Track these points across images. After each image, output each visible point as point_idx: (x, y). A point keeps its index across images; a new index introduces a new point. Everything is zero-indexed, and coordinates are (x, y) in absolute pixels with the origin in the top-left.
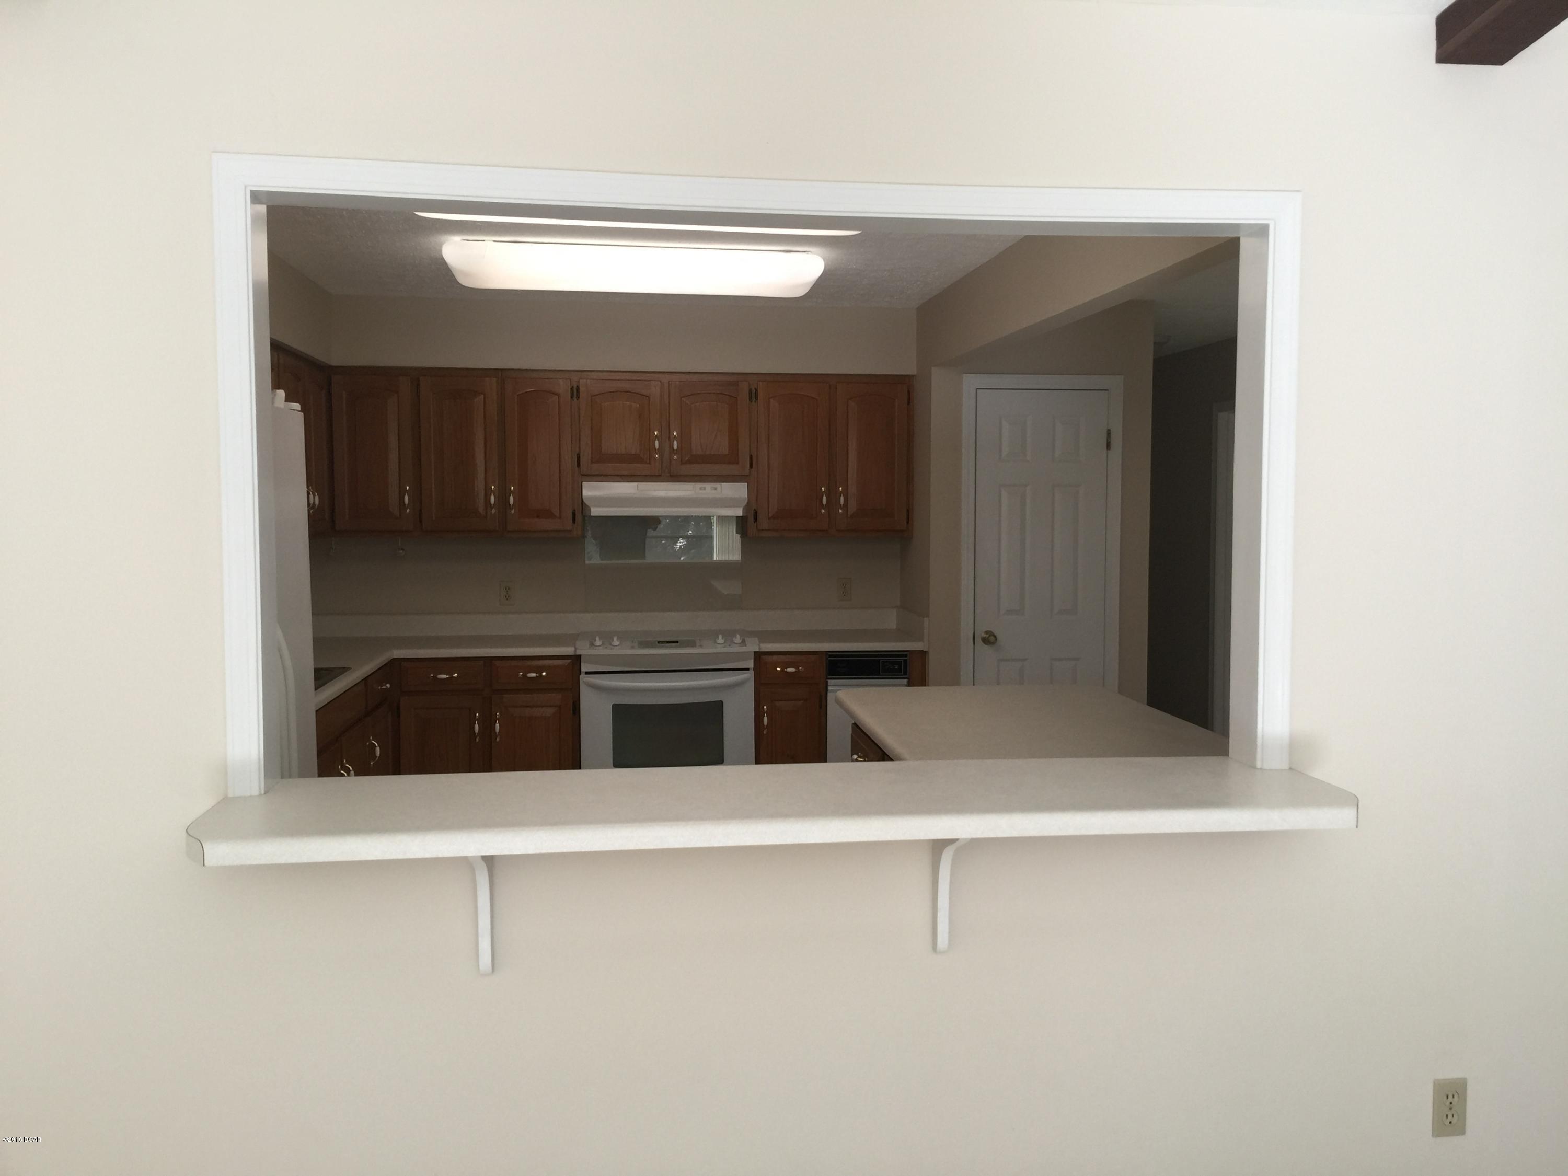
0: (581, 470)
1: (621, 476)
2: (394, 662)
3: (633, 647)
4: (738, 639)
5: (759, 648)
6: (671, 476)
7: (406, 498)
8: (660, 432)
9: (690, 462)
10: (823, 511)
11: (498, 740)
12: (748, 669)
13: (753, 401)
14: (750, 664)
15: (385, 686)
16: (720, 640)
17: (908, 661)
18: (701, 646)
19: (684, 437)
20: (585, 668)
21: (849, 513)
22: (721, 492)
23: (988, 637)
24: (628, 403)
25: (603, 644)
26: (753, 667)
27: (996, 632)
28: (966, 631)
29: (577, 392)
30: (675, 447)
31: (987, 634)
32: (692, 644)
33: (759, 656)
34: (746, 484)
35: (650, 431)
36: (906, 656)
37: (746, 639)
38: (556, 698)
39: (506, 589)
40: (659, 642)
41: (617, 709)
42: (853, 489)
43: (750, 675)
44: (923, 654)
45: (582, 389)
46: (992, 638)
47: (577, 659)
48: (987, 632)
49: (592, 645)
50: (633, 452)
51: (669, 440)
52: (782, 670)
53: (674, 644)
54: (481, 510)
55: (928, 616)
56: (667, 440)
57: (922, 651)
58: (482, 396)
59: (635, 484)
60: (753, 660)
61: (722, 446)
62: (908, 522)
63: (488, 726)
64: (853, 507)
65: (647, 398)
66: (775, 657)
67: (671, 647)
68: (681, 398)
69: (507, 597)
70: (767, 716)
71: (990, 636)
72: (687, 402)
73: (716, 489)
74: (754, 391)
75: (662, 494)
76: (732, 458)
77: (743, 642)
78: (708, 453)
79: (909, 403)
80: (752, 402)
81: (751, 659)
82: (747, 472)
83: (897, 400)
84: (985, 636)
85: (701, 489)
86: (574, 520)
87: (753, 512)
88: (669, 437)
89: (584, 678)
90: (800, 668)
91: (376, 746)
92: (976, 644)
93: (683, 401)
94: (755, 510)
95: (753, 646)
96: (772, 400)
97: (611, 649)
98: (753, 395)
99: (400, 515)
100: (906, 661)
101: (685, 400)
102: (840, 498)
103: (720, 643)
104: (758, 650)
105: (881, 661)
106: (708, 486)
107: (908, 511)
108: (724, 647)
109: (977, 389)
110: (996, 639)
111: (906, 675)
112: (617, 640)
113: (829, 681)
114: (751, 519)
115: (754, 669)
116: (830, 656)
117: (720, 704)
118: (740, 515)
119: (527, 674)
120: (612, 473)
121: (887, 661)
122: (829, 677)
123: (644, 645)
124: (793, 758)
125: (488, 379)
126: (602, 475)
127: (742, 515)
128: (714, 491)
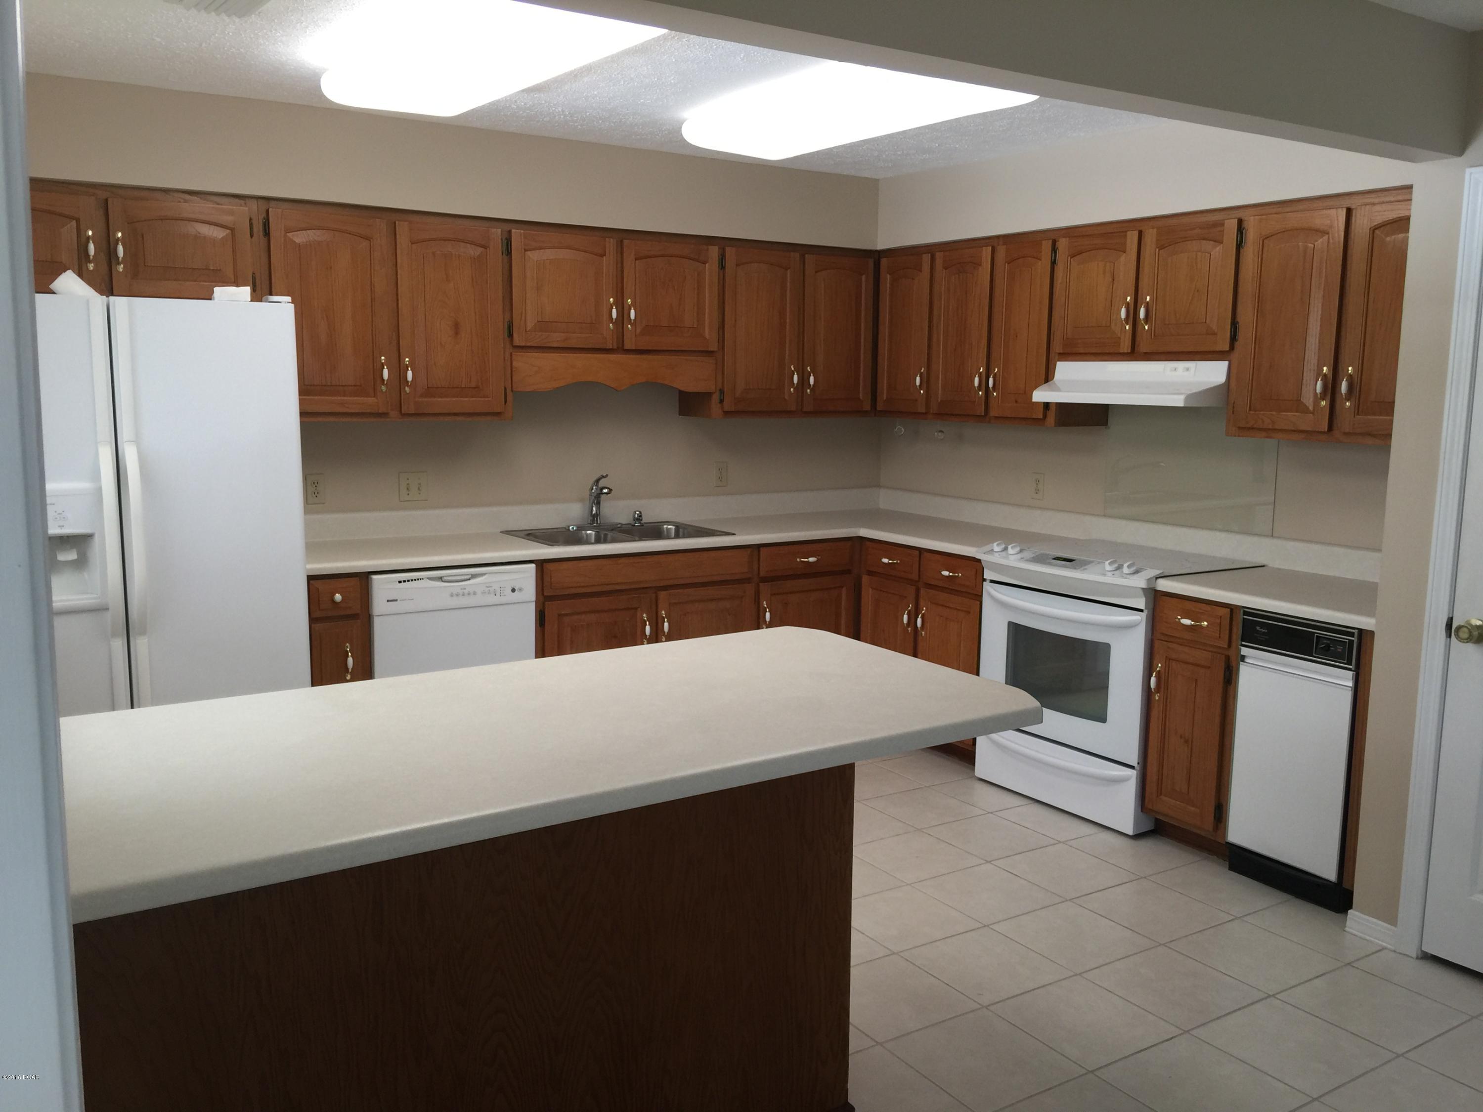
1: (1109, 354)
2: (859, 540)
3: (1028, 560)
4: (1126, 568)
7: (918, 379)
8: (1136, 297)
9: (1162, 334)
10: (1323, 403)
11: (923, 635)
12: (1139, 610)
14: (1141, 603)
15: (807, 559)
16: (1108, 566)
20: (988, 574)
21: (1361, 408)
25: (1002, 550)
26: (1146, 609)
32: (1083, 566)
33: (1152, 595)
34: (1229, 365)
36: (1353, 635)
40: (1055, 559)
41: (1011, 626)
43: (1141, 619)
45: (1061, 251)
47: (981, 564)
49: (992, 549)
50: (1104, 324)
52: (1180, 621)
53: (1068, 563)
58: (980, 268)
60: (1146, 599)
61: (1199, 311)
67: (1060, 566)
69: (1037, 491)
70: (1156, 676)
72: (1164, 255)
73: (1188, 369)
77: (1136, 573)
78: (1181, 322)
80: (1241, 247)
85: (1171, 369)
86: (1046, 407)
89: (987, 586)
90: (1207, 623)
92: (1450, 638)
96: (1266, 243)
97: (1007, 558)
99: (913, 398)
100: (1352, 643)
101: (1162, 253)
103: (1108, 570)
105: (1316, 635)
106: (1180, 365)
111: (1351, 665)
112: (1013, 548)
113: (1245, 649)
114: (1230, 411)
115: (1147, 612)
116: (1246, 613)
117: (1107, 647)
118: (1182, 405)
119: (942, 571)
120: (1082, 351)
121: (1327, 638)
122: (1243, 643)
123: (1039, 559)
124: (1186, 742)
125: (984, 248)
126: (1076, 354)
127: (1186, 405)
128: (1186, 373)
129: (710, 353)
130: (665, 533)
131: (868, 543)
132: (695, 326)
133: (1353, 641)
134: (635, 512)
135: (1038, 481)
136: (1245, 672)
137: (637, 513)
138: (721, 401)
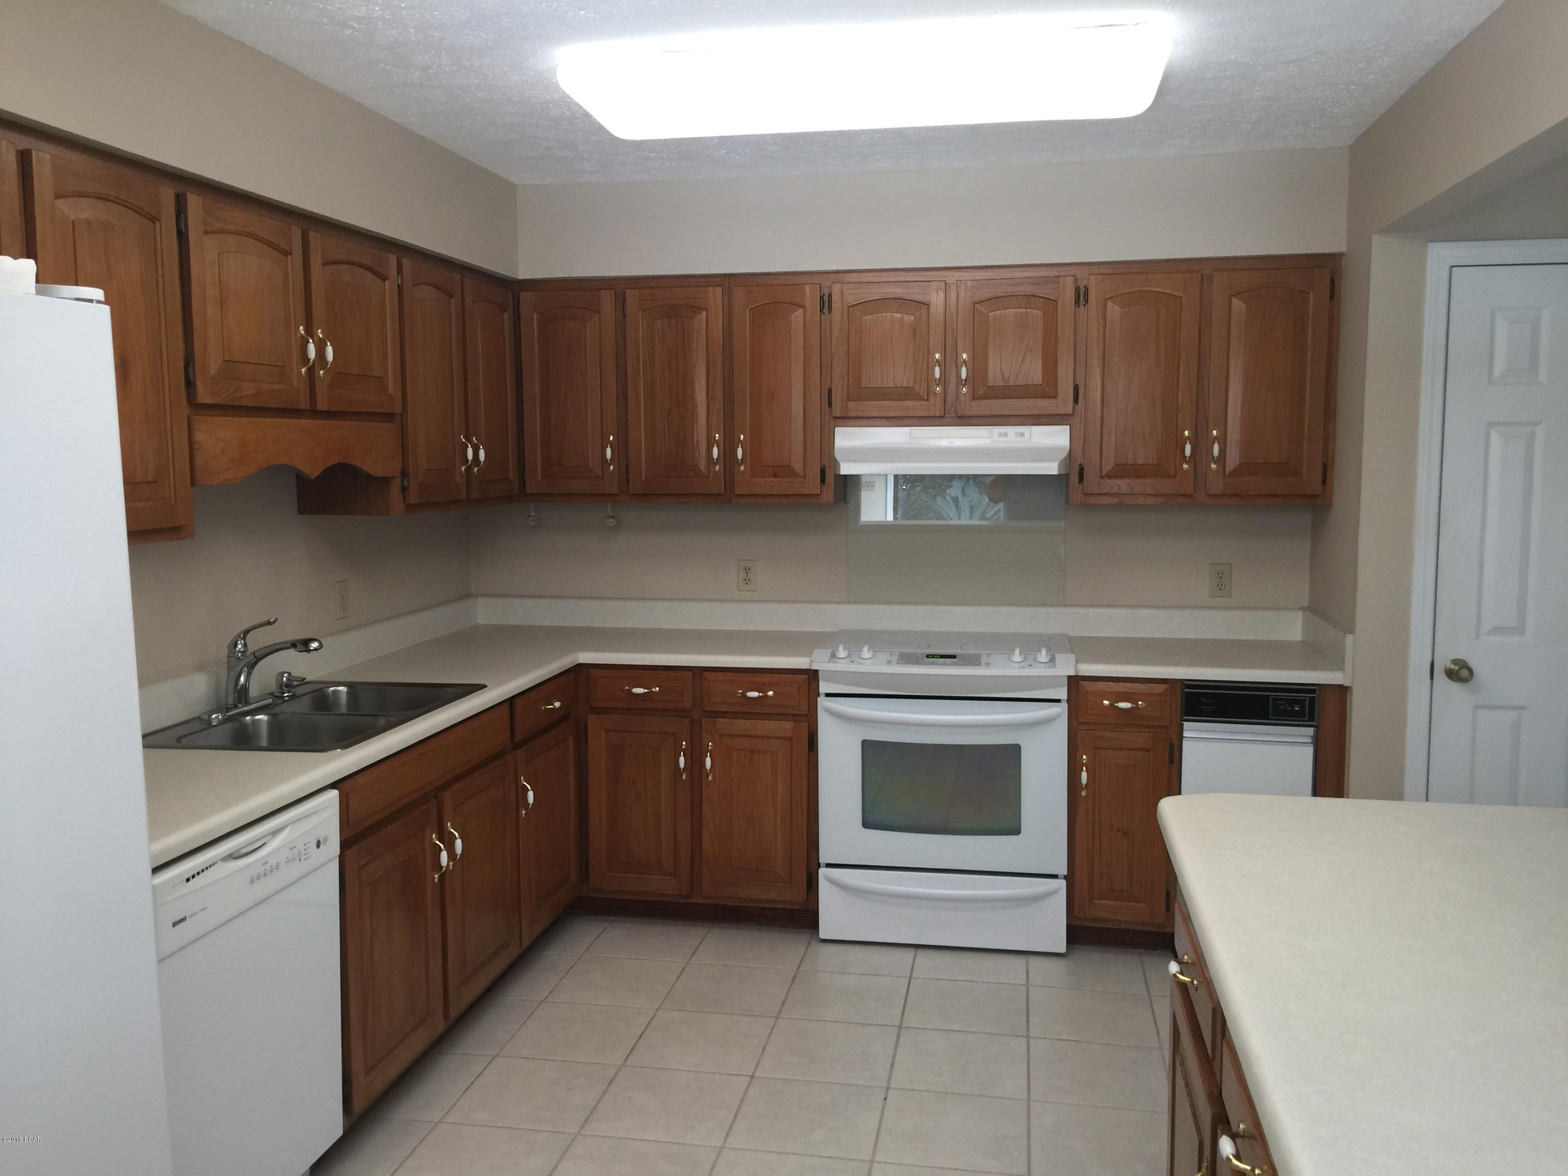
0: (833, 411)
1: (888, 418)
2: (580, 669)
3: (889, 662)
4: (1043, 656)
5: (1076, 670)
6: (959, 417)
7: (609, 451)
8: (944, 355)
9: (985, 397)
10: (1185, 466)
11: (710, 778)
12: (1059, 701)
13: (1082, 305)
14: (1063, 694)
15: (552, 705)
16: (1017, 657)
17: (1317, 700)
18: (988, 664)
19: (979, 364)
20: (824, 687)
21: (1227, 469)
22: (1030, 440)
23: (1458, 670)
24: (898, 315)
25: (849, 655)
26: (1066, 698)
27: (1472, 663)
28: (1419, 657)
29: (829, 303)
30: (964, 376)
31: (1455, 664)
32: (974, 661)
33: (1074, 682)
34: (1068, 427)
35: (929, 353)
36: (1313, 691)
37: (1057, 656)
38: (786, 726)
39: (746, 570)
40: (928, 656)
41: (866, 745)
42: (1234, 434)
43: (1061, 710)
44: (1342, 691)
45: (835, 298)
46: (1464, 673)
47: (812, 676)
48: (1455, 662)
49: (833, 656)
50: (905, 385)
51: (957, 367)
52: (1111, 705)
53: (949, 660)
54: (702, 467)
55: (1352, 631)
56: (954, 365)
57: (1342, 685)
58: (704, 313)
59: (907, 429)
60: (1066, 688)
61: (1033, 372)
62: (1324, 482)
63: (695, 761)
64: (1233, 459)
65: (926, 306)
66: (1100, 685)
67: (944, 664)
68: (975, 304)
69: (747, 581)
70: (1087, 771)
71: (1460, 668)
72: (982, 310)
73: (1022, 435)
74: (1082, 291)
75: (944, 443)
76: (1048, 390)
77: (1052, 660)
78: (1011, 383)
79: (1332, 297)
80: (1079, 306)
81: (1063, 686)
82: (1069, 409)
83: (1311, 293)
84: (1453, 667)
85: (1000, 435)
86: (823, 481)
87: (1077, 468)
88: (956, 363)
89: (822, 702)
90: (1140, 703)
91: (529, 790)
92: (1434, 681)
93: (977, 309)
94: (1080, 465)
95: (1066, 667)
96: (1110, 303)
97: (860, 664)
98: (1081, 296)
99: (603, 475)
100: (1312, 700)
101: (979, 307)
102: (1213, 446)
103: (1016, 661)
104: (1073, 674)
105: (1271, 697)
106: (1012, 430)
107: (1325, 466)
108: (1023, 667)
109: (1452, 267)
110: (1471, 672)
111: (1313, 721)
112: (868, 650)
113: (1185, 723)
114: (1074, 478)
115: (1068, 701)
116: (1188, 686)
117: (1016, 750)
118: (1056, 473)
119: (747, 692)
120: (875, 414)
121: (1281, 699)
122: (1185, 717)
123: (906, 659)
124: (1126, 834)
125: (711, 288)
126: (861, 418)
127: (1060, 473)
128: (1020, 439)
129: (389, 417)
130: (331, 696)
131: (594, 672)
132: (382, 376)
133: (1314, 697)
134: (282, 674)
135: (747, 570)
136: (1188, 748)
137: (285, 675)
138: (404, 489)
